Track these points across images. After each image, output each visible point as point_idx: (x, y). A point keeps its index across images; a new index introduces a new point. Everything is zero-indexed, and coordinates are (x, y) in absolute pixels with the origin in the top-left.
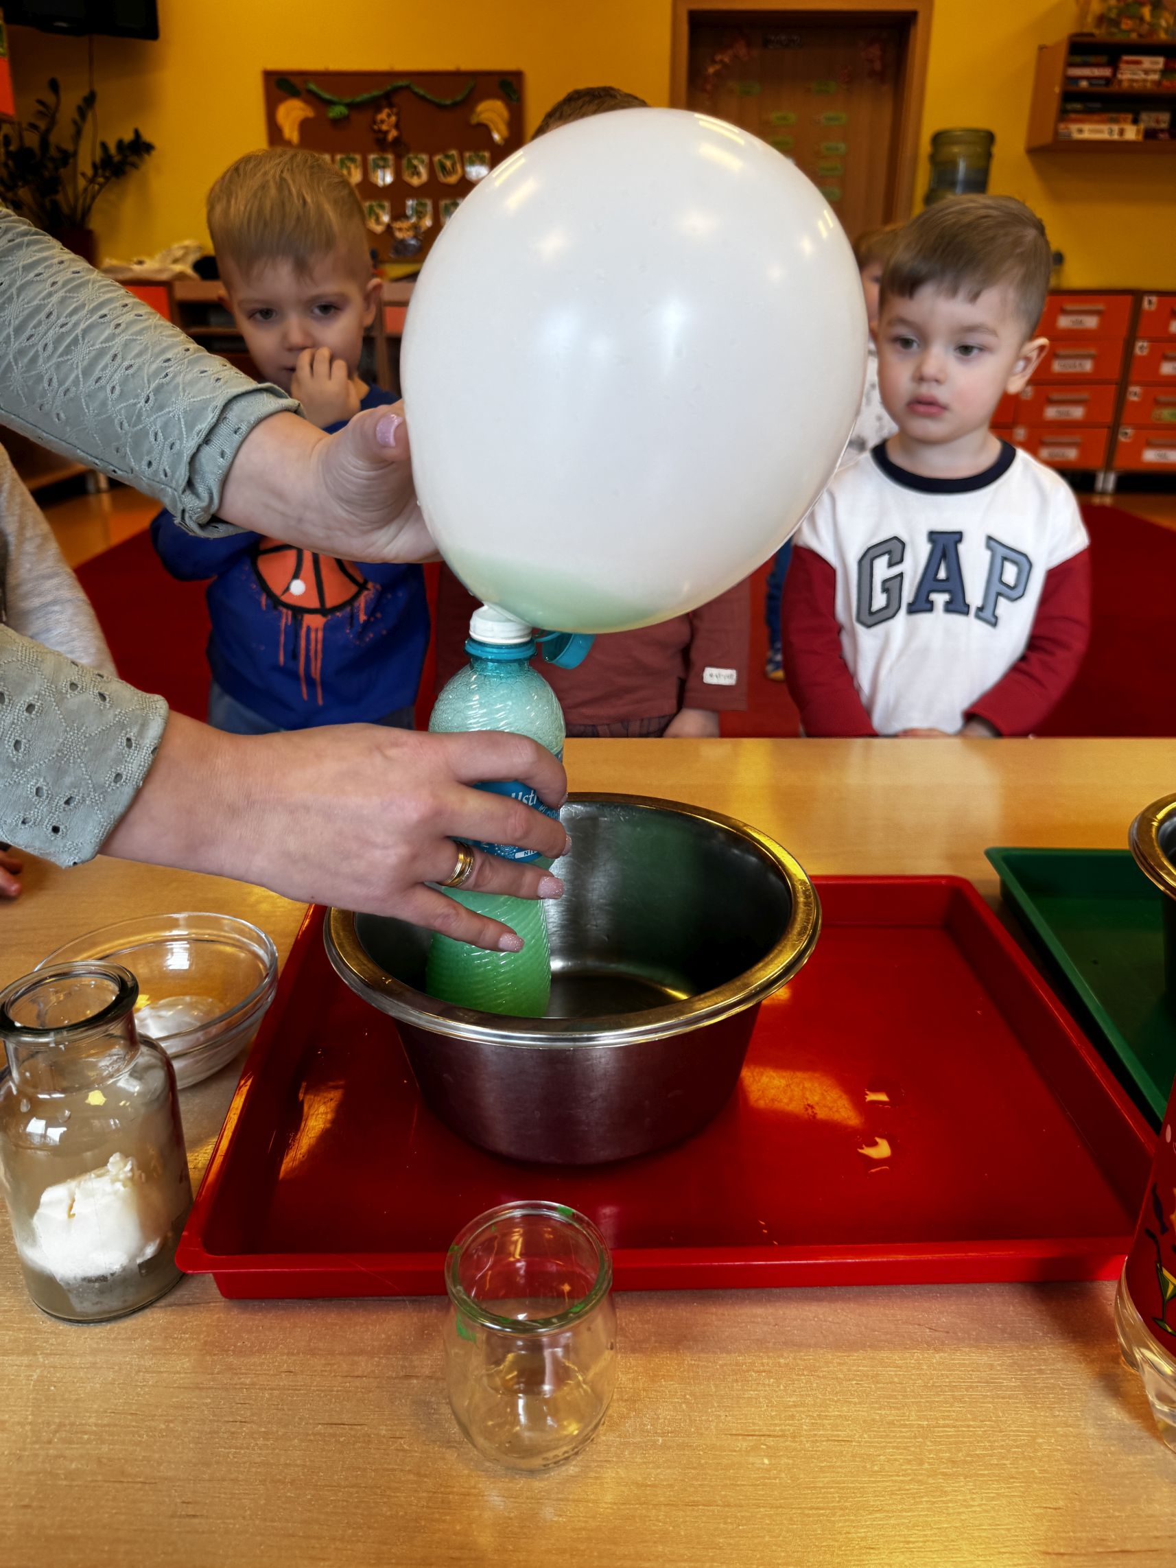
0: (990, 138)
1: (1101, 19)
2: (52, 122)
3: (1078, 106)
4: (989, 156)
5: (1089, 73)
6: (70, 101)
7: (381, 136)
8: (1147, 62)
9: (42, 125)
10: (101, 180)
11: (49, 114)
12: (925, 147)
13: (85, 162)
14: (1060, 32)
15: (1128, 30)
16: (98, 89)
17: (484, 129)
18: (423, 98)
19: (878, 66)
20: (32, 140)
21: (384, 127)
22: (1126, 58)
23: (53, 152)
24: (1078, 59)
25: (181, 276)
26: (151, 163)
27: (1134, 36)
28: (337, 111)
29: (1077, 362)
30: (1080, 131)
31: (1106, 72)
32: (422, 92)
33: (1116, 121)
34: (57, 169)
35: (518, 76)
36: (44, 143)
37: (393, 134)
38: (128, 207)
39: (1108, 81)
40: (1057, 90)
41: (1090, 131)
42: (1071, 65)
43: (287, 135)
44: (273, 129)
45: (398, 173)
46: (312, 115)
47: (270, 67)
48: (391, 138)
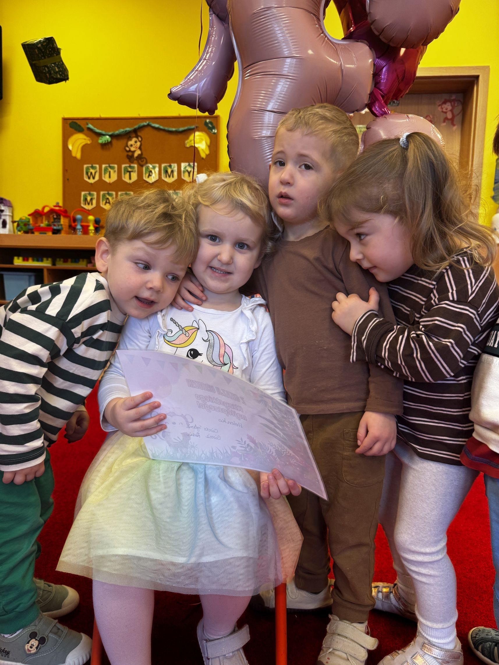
7: (130, 154)
17: (195, 149)
18: (158, 129)
19: (449, 116)
21: (132, 149)
28: (105, 139)
32: (158, 126)
37: (138, 152)
43: (74, 154)
44: (66, 151)
45: (140, 175)
46: (89, 142)
47: (67, 116)
48: (136, 155)
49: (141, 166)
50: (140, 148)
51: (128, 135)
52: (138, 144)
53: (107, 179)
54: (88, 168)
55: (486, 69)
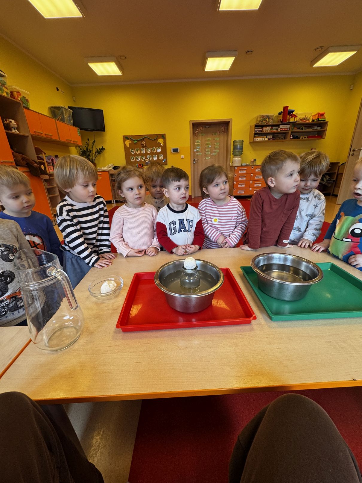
0: (243, 141)
1: (260, 121)
2: (88, 146)
3: (257, 135)
4: (243, 144)
5: (258, 130)
6: (91, 142)
7: (143, 145)
8: (268, 127)
9: (87, 146)
10: (97, 155)
11: (88, 144)
12: (232, 143)
13: (94, 152)
14: (253, 124)
15: (264, 123)
16: (95, 140)
17: (160, 143)
18: (149, 139)
19: (224, 130)
20: (85, 149)
21: (143, 144)
22: (264, 127)
23: (89, 150)
24: (257, 128)
25: (111, 170)
26: (105, 151)
27: (265, 123)
28: (135, 142)
29: (260, 177)
30: (258, 139)
31: (261, 130)
32: (149, 138)
33: (263, 137)
34: (89, 153)
35: (165, 134)
36: (87, 149)
37: (145, 145)
38: (101, 159)
39: (262, 131)
40: (253, 133)
41: (259, 139)
42: (255, 129)
43: (127, 146)
44: (125, 145)
45: (146, 151)
46: (131, 142)
47: (124, 135)
48: (144, 146)
49: (146, 148)
50: (145, 144)
51: (141, 140)
52: (145, 142)
53: (137, 153)
54: (131, 150)
55: (231, 119)
